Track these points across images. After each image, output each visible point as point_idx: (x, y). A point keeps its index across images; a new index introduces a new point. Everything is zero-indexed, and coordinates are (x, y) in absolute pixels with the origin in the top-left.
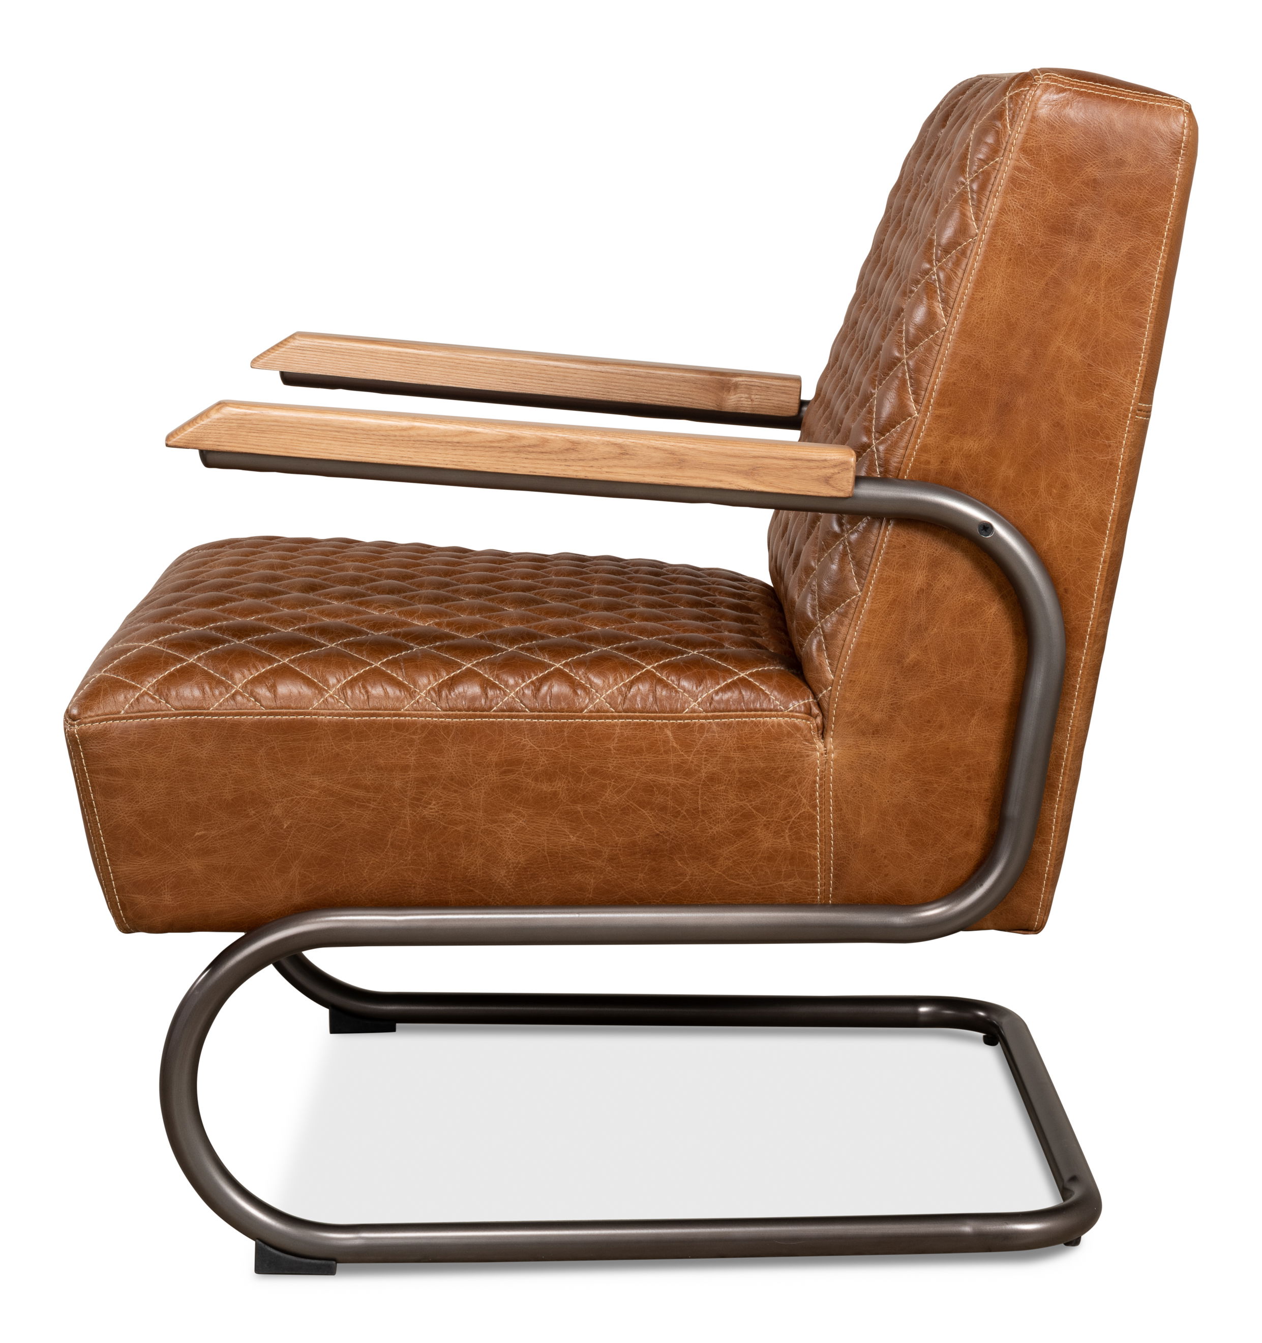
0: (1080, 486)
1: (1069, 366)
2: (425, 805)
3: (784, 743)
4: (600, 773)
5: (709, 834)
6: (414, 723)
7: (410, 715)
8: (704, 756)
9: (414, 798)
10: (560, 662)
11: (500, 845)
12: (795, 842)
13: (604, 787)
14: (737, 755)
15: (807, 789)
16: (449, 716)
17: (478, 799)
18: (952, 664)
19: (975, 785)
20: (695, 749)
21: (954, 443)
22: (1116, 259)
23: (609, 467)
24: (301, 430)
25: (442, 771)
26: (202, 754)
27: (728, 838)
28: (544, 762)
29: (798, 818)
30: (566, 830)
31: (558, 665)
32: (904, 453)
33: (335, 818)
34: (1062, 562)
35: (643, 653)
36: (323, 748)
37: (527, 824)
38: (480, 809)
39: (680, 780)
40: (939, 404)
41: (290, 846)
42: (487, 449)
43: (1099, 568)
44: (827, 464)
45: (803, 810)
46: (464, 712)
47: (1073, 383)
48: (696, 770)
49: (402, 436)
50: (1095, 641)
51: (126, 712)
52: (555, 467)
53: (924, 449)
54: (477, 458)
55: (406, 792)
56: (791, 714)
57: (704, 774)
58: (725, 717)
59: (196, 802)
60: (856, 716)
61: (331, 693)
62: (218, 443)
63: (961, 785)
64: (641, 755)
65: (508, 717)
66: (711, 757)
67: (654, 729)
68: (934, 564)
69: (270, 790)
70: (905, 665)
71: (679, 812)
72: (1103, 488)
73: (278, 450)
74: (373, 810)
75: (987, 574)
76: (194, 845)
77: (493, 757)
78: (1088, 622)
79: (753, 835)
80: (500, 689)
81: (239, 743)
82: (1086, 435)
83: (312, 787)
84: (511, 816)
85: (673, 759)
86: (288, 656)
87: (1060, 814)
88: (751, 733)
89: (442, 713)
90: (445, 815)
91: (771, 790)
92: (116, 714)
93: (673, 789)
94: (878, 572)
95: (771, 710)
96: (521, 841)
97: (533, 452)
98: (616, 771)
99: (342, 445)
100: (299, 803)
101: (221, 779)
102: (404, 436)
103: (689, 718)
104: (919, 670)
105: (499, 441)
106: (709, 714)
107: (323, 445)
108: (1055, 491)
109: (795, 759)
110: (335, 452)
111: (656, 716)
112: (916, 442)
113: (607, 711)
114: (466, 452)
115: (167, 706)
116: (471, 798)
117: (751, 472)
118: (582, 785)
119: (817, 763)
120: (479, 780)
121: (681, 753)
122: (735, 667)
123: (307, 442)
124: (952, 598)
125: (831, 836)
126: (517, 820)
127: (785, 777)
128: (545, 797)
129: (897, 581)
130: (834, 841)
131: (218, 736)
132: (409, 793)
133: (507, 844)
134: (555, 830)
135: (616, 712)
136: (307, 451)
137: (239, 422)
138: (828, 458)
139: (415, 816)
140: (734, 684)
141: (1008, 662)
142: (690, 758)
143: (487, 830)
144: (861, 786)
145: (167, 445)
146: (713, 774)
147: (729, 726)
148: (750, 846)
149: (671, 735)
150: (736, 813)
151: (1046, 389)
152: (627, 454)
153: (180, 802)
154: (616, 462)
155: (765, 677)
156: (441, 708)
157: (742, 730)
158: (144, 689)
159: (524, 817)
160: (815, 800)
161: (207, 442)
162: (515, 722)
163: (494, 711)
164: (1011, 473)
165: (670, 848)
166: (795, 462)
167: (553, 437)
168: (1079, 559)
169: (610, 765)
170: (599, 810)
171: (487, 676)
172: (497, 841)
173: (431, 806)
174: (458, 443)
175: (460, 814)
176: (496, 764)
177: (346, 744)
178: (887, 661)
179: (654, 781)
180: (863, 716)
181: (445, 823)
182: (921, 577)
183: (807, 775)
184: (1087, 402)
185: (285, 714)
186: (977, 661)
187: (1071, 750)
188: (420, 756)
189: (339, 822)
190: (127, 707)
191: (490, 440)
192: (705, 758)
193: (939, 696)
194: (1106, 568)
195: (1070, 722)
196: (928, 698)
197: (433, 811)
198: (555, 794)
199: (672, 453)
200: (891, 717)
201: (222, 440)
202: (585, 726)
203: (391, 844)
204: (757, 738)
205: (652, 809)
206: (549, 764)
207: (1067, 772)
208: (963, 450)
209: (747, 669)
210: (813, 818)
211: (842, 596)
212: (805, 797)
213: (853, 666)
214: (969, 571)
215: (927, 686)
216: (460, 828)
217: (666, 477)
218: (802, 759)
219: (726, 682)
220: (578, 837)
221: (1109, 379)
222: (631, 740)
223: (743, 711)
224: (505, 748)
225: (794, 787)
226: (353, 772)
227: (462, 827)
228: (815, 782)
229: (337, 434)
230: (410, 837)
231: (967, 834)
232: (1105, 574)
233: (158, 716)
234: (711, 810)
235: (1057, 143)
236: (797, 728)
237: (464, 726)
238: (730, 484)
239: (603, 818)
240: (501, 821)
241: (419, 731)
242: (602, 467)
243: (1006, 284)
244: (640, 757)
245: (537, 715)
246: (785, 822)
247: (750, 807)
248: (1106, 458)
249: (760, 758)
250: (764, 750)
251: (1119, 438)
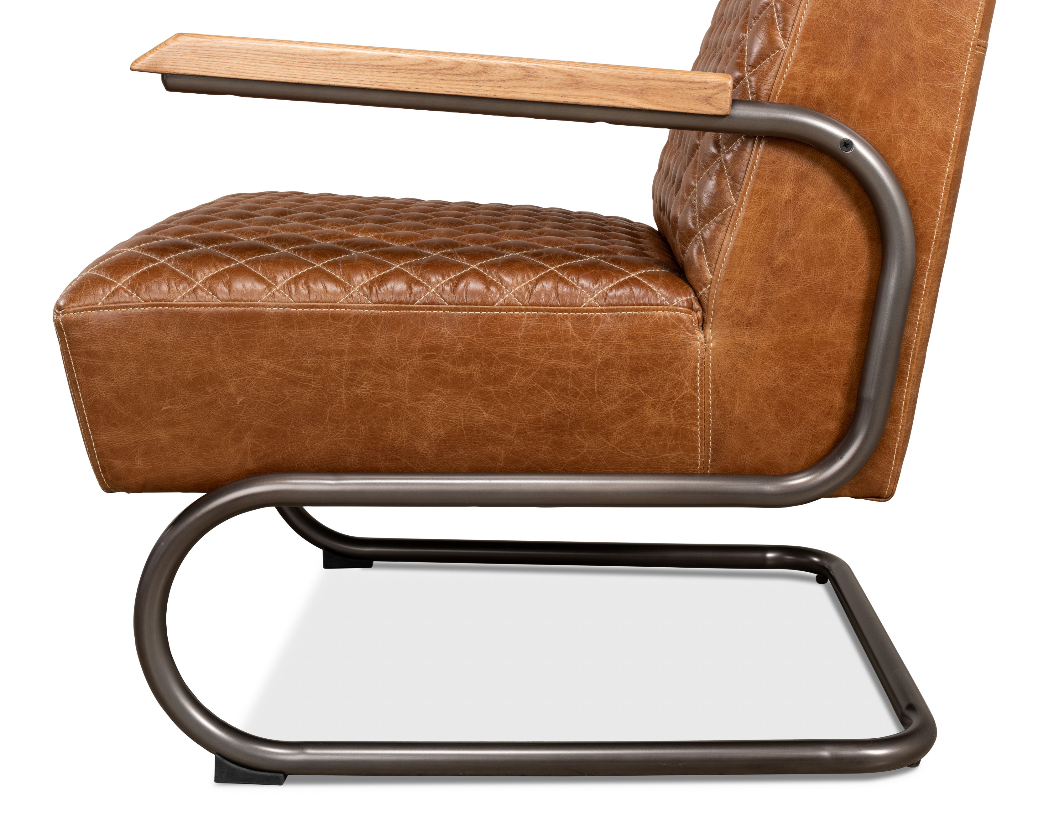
0: (928, 111)
1: (918, 5)
2: (358, 385)
3: (669, 333)
4: (509, 358)
5: (604, 412)
6: (348, 314)
7: (344, 307)
8: (600, 344)
9: (349, 379)
10: (475, 264)
11: (423, 420)
12: (678, 420)
13: (512, 370)
14: (628, 343)
15: (689, 373)
16: (378, 308)
17: (404, 380)
18: (815, 266)
19: (835, 371)
20: (592, 338)
21: (818, 72)
23: (515, 87)
24: (246, 55)
25: (372, 355)
26: (167, 339)
27: (620, 416)
28: (460, 348)
29: (682, 399)
30: (480, 408)
31: (473, 266)
32: (773, 81)
33: (281, 396)
34: (912, 177)
35: (547, 257)
36: (270, 336)
37: (446, 402)
38: (405, 389)
39: (579, 365)
40: (804, 38)
41: (243, 419)
42: (408, 72)
43: (944, 182)
44: (707, 85)
45: (686, 392)
46: (391, 305)
47: (921, 21)
48: (592, 356)
49: (334, 60)
50: (939, 247)
51: (103, 304)
52: (468, 87)
53: (791, 77)
54: (399, 79)
55: (341, 373)
56: (675, 308)
57: (599, 360)
58: (617, 310)
59: (162, 381)
60: (732, 311)
61: (278, 288)
62: (174, 67)
63: (823, 371)
64: (545, 343)
65: (430, 309)
66: (606, 345)
67: (556, 321)
68: (800, 178)
69: (226, 371)
70: (775, 266)
71: (577, 393)
72: (948, 113)
73: (226, 72)
74: (314, 389)
75: (846, 188)
76: (162, 418)
77: (416, 344)
78: (934, 230)
79: (642, 413)
80: (423, 285)
81: (198, 330)
82: (932, 66)
83: (261, 368)
84: (432, 395)
85: (572, 347)
86: (244, 258)
87: (909, 397)
88: (640, 324)
89: (372, 305)
90: (375, 394)
91: (657, 374)
92: (94, 305)
93: (572, 372)
94: (751, 185)
95: (658, 305)
96: (441, 417)
97: (448, 74)
98: (523, 356)
99: (282, 69)
100: (250, 382)
101: (184, 361)
102: (336, 60)
103: (587, 311)
104: (786, 271)
105: (418, 65)
106: (604, 308)
107: (265, 68)
108: (905, 115)
109: (679, 348)
110: (275, 74)
111: (558, 309)
112: (784, 71)
113: (515, 305)
114: (389, 74)
115: (137, 298)
116: (398, 379)
117: (640, 92)
118: (493, 369)
119: (698, 351)
120: (404, 364)
121: (580, 341)
122: (627, 269)
123: (251, 65)
124: (816, 208)
125: (710, 415)
126: (437, 398)
127: (670, 363)
128: (462, 379)
129: (768, 192)
130: (713, 419)
131: (180, 324)
132: (344, 375)
133: (429, 419)
134: (471, 408)
135: (523, 305)
136: (252, 74)
137: (193, 48)
138: (708, 80)
139: (349, 394)
140: (625, 283)
141: (864, 265)
142: (588, 346)
143: (412, 407)
144: (736, 371)
145: (132, 69)
146: (608, 360)
147: (621, 318)
148: (639, 423)
149: (570, 325)
150: (627, 394)
151: (897, 26)
152: (531, 76)
153: (149, 381)
154: (521, 83)
155: (653, 277)
156: (371, 301)
157: (632, 322)
158: (119, 284)
159: (443, 396)
160: (697, 383)
161: (165, 66)
162: (435, 314)
163: (417, 304)
164: (867, 99)
165: (570, 424)
166: (679, 83)
167: (466, 61)
168: (926, 175)
169: (518, 351)
170: (508, 391)
171: (412, 275)
172: (420, 416)
173: (363, 386)
174: (383, 66)
175: (388, 393)
176: (419, 350)
177: (290, 332)
178: (759, 262)
179: (556, 366)
180: (738, 310)
181: (375, 401)
182: (789, 189)
183: (689, 361)
184: (933, 37)
185: (238, 306)
186: (837, 263)
187: (919, 341)
188: (353, 343)
189: (284, 399)
190: (104, 298)
191: (410, 63)
192: (601, 345)
193: (804, 294)
194: (950, 183)
195: (917, 317)
196: (795, 295)
197: (365, 390)
198: (470, 376)
199: (571, 75)
200: (762, 311)
201: (178, 64)
202: (496, 317)
203: (329, 419)
204: (646, 329)
205: (554, 390)
206: (465, 350)
207: (915, 360)
208: (826, 78)
209: (637, 271)
210: (694, 398)
211: (719, 207)
212: (687, 381)
213: (730, 267)
214: (830, 184)
215: (794, 284)
216: (389, 405)
217: (565, 96)
218: (685, 347)
219: (618, 281)
220: (490, 413)
221: (953, 17)
222: (536, 330)
223: (634, 305)
224: (427, 336)
225: (678, 371)
226: (296, 356)
227: (390, 404)
228: (696, 367)
229: (277, 58)
230: (346, 412)
231: (828, 414)
232: (949, 188)
233: (130, 307)
234: (606, 392)
236: (681, 320)
237: (391, 317)
238: (622, 102)
239: (512, 397)
240: (423, 399)
241: (352, 321)
242: (509, 87)
244: (544, 345)
245: (454, 308)
246: (670, 402)
247: (640, 389)
248: (950, 87)
249: (648, 346)
250: (652, 339)
251: (961, 69)
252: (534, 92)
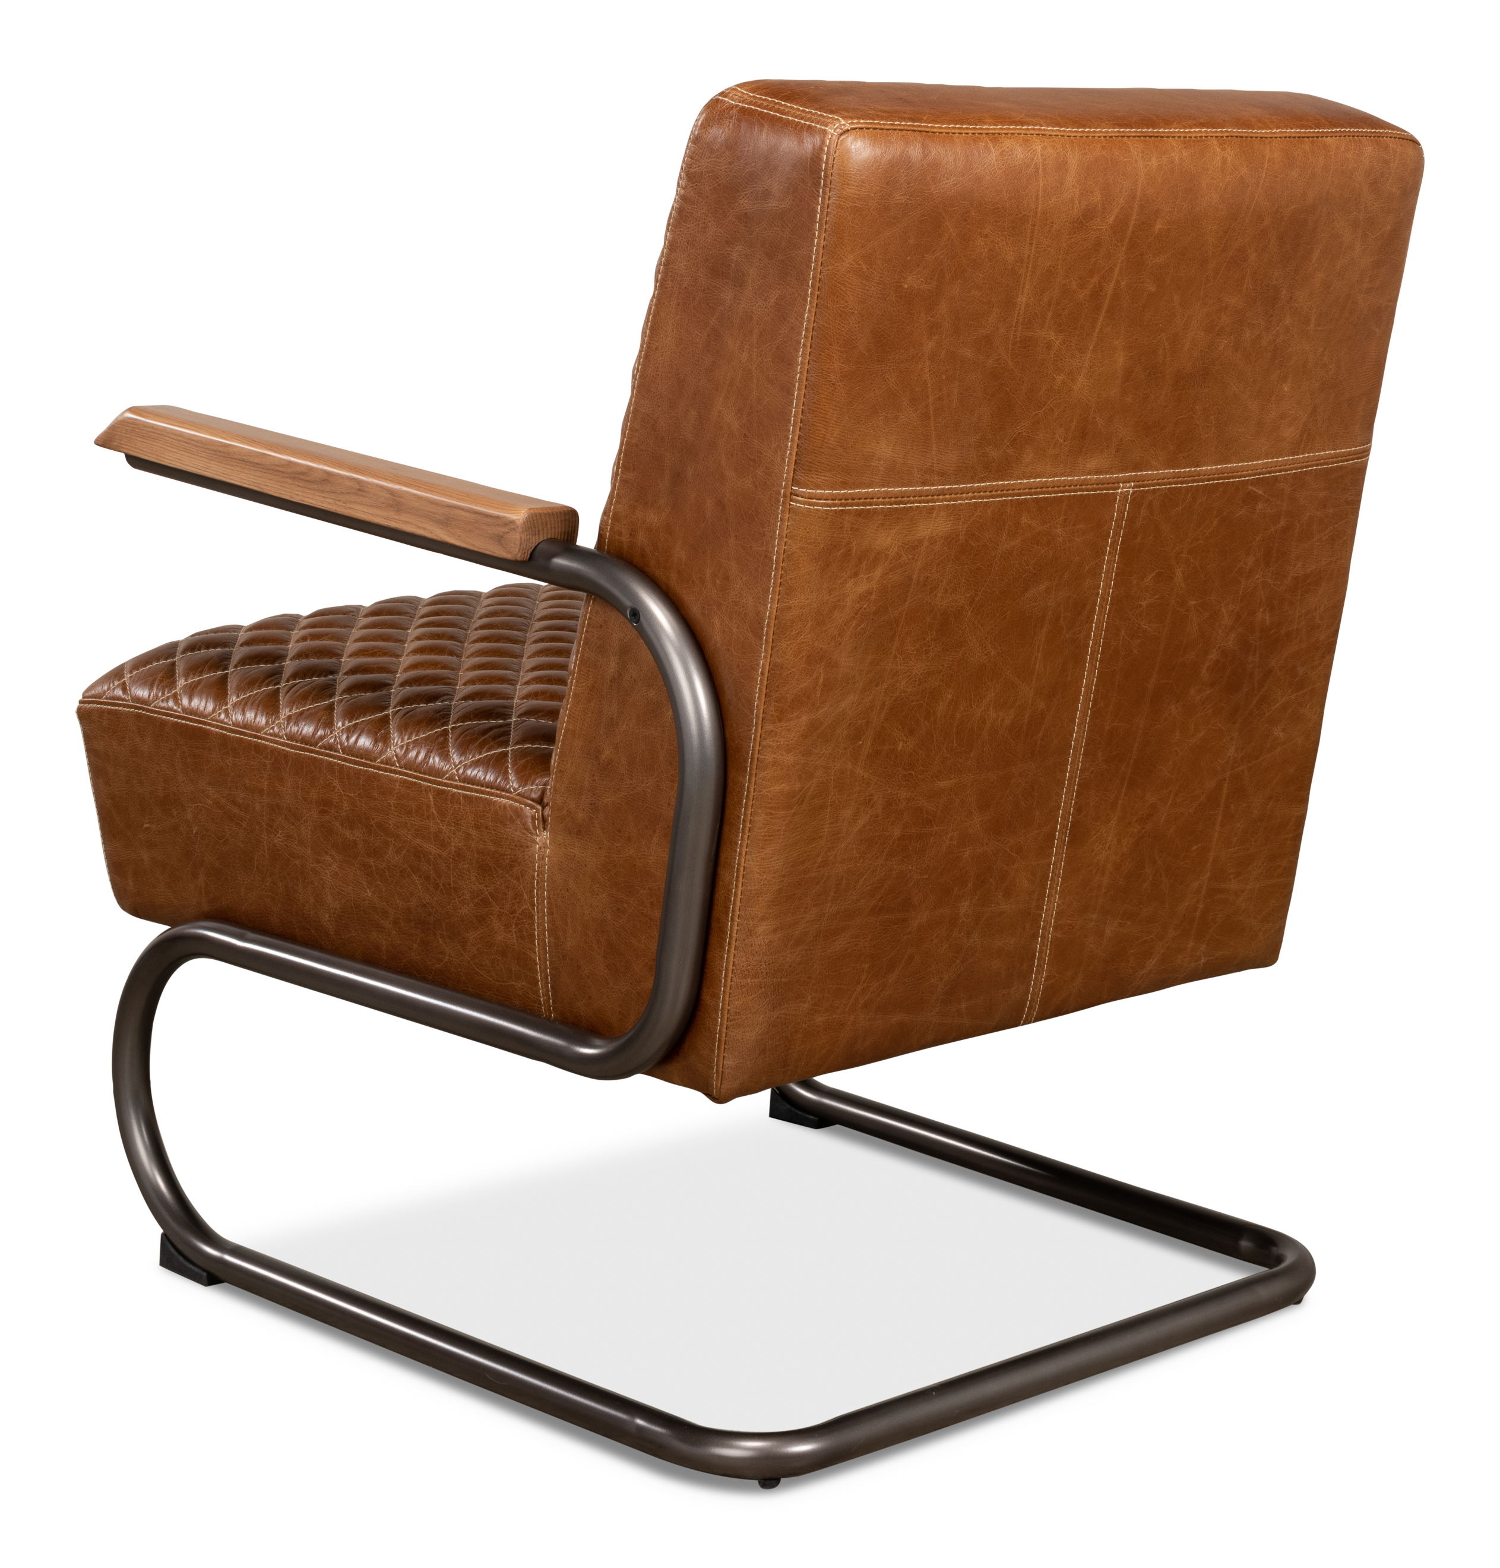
0: (739, 579)
1: (729, 435)
2: (275, 833)
3: (506, 828)
4: (384, 828)
5: (459, 915)
6: (267, 747)
7: (265, 739)
8: (453, 828)
9: (268, 824)
11: (323, 887)
12: (519, 941)
13: (387, 844)
14: (474, 833)
15: (527, 883)
16: (289, 746)
17: (307, 836)
18: (637, 769)
20: (448, 820)
21: (640, 514)
22: (766, 310)
25: (283, 801)
26: (144, 748)
27: (472, 923)
28: (347, 807)
29: (522, 914)
30: (365, 883)
33: (223, 832)
36: (213, 760)
37: (339, 870)
38: (308, 846)
39: (438, 850)
41: (198, 853)
43: (757, 679)
45: (526, 907)
46: (299, 745)
47: (732, 455)
48: (448, 842)
50: (758, 768)
51: (106, 698)
53: (618, 517)
55: (263, 816)
56: (518, 798)
57: (453, 848)
58: (469, 789)
59: (143, 795)
60: (566, 812)
61: (228, 706)
64: (412, 817)
65: (326, 755)
66: (458, 830)
67: (421, 791)
69: (185, 794)
70: (602, 762)
71: (438, 885)
72: (759, 584)
74: (245, 830)
76: (144, 837)
77: (314, 794)
78: (748, 742)
79: (490, 925)
81: (164, 740)
82: (743, 519)
83: (208, 797)
84: (328, 858)
85: (433, 826)
88: (484, 811)
89: (285, 741)
90: (288, 847)
91: (501, 878)
92: (100, 698)
93: (433, 858)
95: (504, 790)
96: (336, 887)
97: (303, 480)
98: (395, 829)
100: (201, 811)
101: (156, 775)
103: (447, 785)
104: (611, 770)
106: (460, 784)
108: (718, 582)
109: (515, 849)
111: (424, 778)
112: (610, 509)
113: (393, 764)
115: (128, 697)
116: (303, 834)
118: (372, 839)
119: (535, 857)
120: (306, 816)
121: (438, 821)
124: (638, 693)
125: (546, 942)
126: (332, 863)
127: (511, 867)
128: (350, 845)
129: (596, 665)
130: (549, 948)
131: (153, 733)
132: (265, 819)
133: (328, 888)
134: (358, 881)
135: (399, 767)
138: (502, 515)
139: (269, 842)
142: (444, 828)
143: (314, 868)
144: (568, 891)
146: (460, 850)
148: (488, 936)
149: (432, 800)
150: (477, 897)
151: (710, 460)
153: (134, 792)
155: (522, 755)
156: (286, 736)
157: (479, 807)
158: (126, 679)
159: (336, 862)
160: (534, 897)
162: (330, 761)
163: (319, 747)
164: (685, 556)
165: (434, 922)
168: (739, 666)
169: (390, 822)
170: (385, 868)
172: (321, 882)
173: (278, 835)
175: (296, 848)
176: (316, 802)
177: (227, 758)
178: (588, 754)
179: (421, 847)
180: (570, 812)
181: (288, 855)
182: (614, 663)
183: (527, 868)
184: (744, 479)
185: (192, 720)
186: (656, 769)
188: (270, 782)
189: (225, 837)
190: (107, 693)
192: (454, 830)
193: (627, 804)
196: (619, 804)
197: (280, 840)
198: (356, 843)
200: (591, 818)
202: (374, 775)
203: (257, 867)
204: (487, 818)
205: (420, 876)
206: (350, 810)
208: (646, 523)
209: (517, 745)
210: (532, 917)
212: (527, 893)
213: (564, 755)
215: (619, 790)
218: (522, 849)
220: (372, 892)
221: (763, 454)
222: (405, 798)
224: (322, 787)
225: (518, 879)
226: (232, 788)
227: (298, 861)
228: (534, 878)
230: (268, 863)
233: (122, 705)
234: (459, 889)
235: (715, 169)
238: (431, 533)
239: (388, 877)
240: (322, 862)
241: (270, 755)
243: (676, 333)
246: (512, 916)
247: (487, 893)
248: (759, 548)
249: (491, 840)
250: (493, 832)
251: (772, 525)
252: (365, 510)
